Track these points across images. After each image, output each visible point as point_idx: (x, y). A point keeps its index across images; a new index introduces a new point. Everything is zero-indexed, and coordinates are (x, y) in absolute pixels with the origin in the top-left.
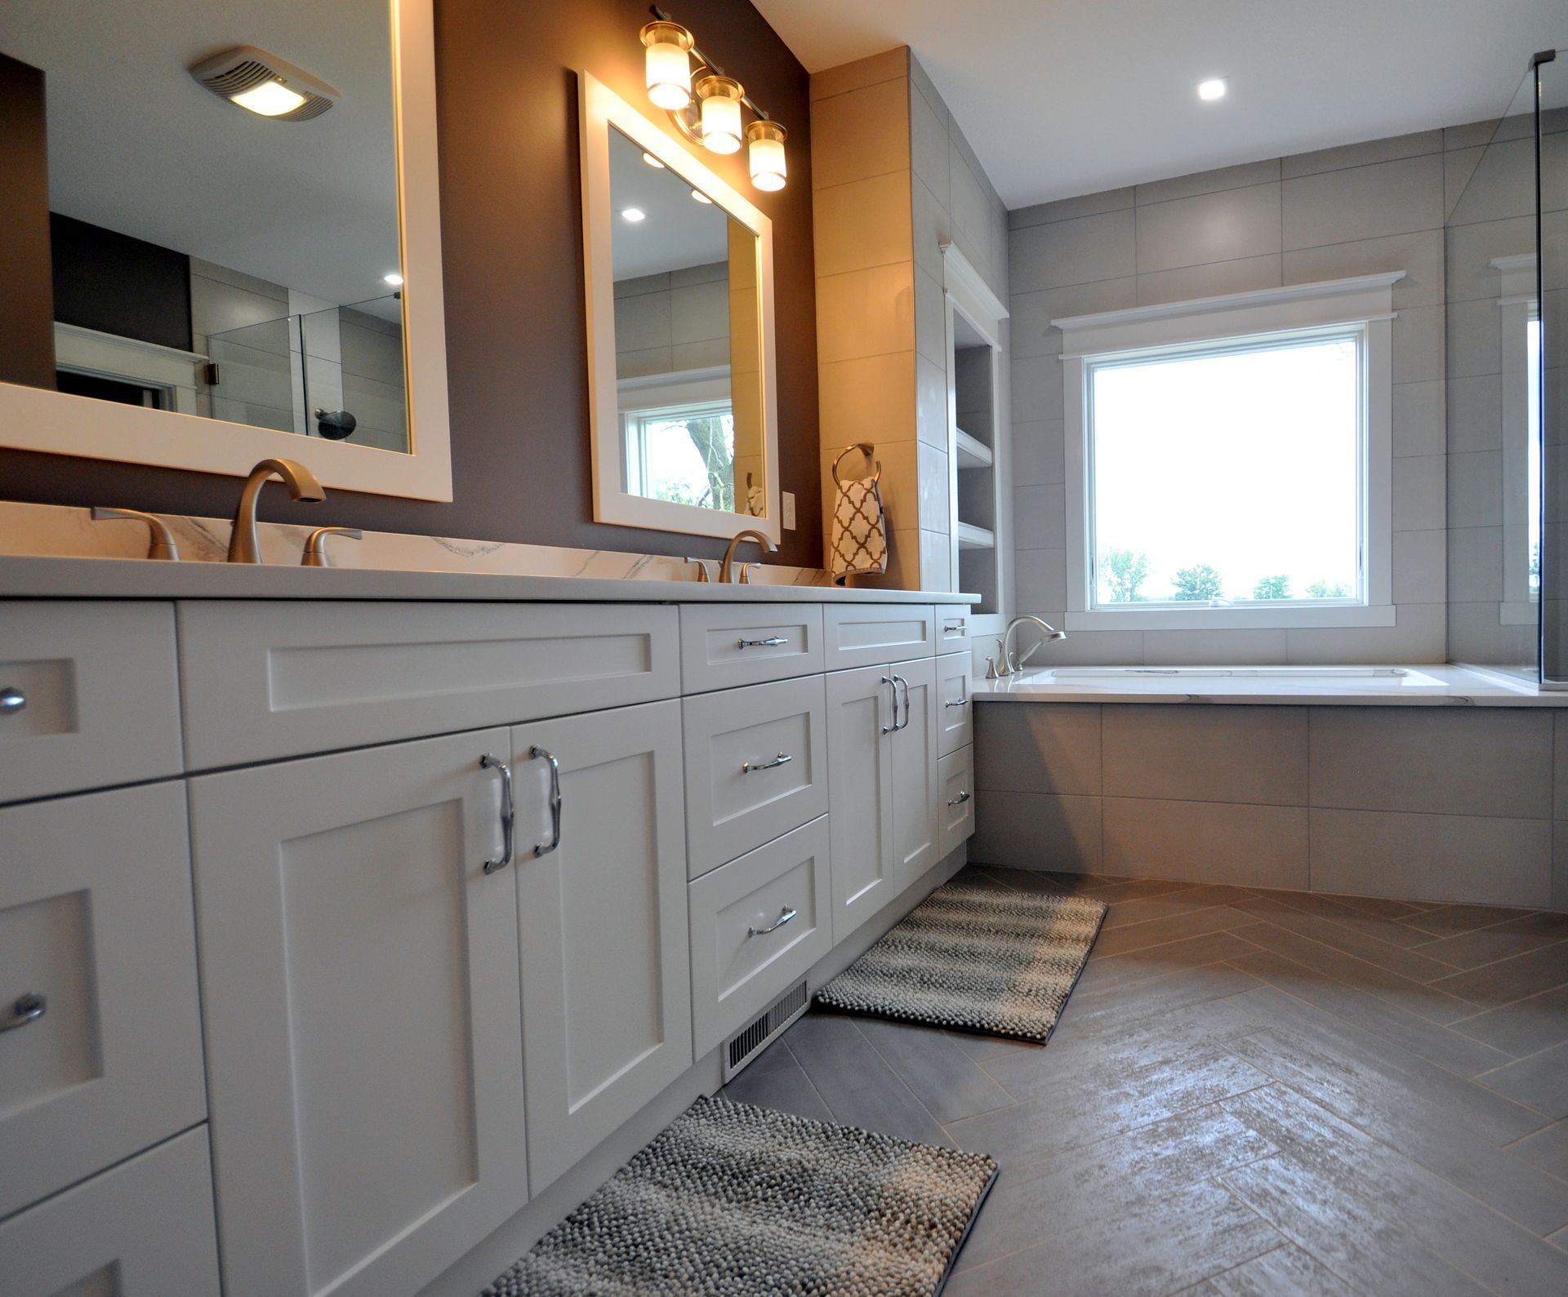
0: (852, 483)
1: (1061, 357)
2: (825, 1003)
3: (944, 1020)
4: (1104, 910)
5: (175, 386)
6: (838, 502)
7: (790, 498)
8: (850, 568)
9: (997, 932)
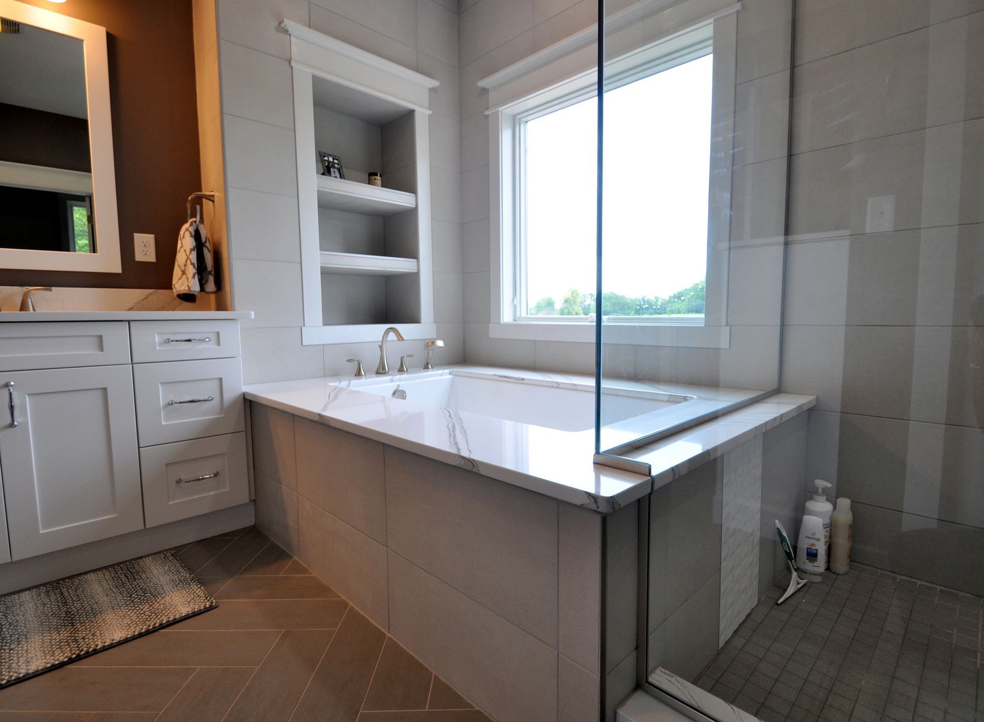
1: (486, 113)
7: (148, 237)
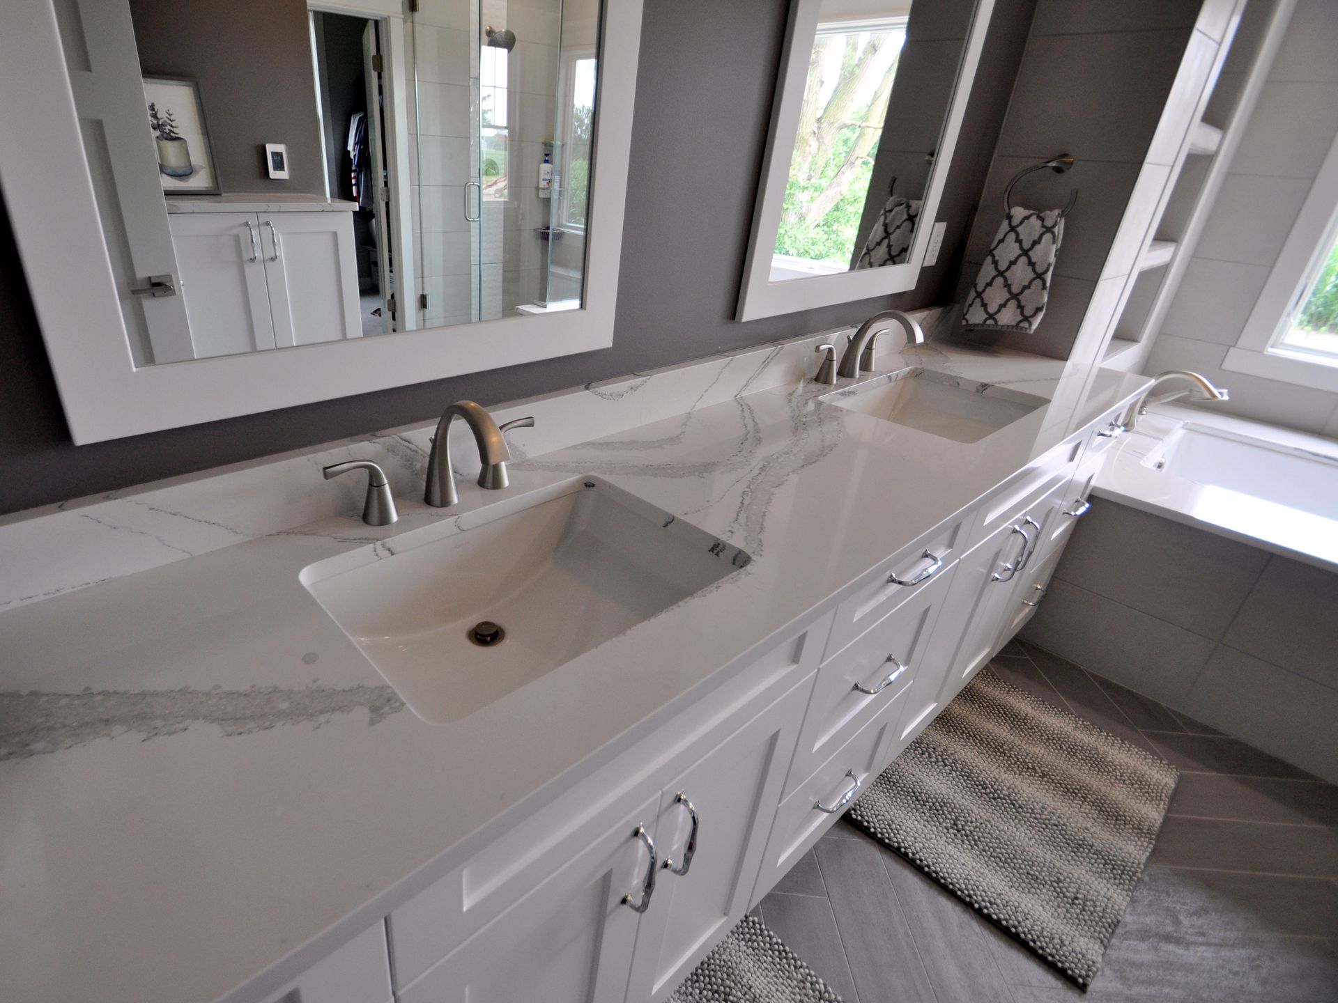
0: (1027, 213)
2: (856, 820)
3: (976, 902)
4: (1176, 784)
5: (389, 17)
6: (1000, 236)
7: (942, 226)
8: (990, 322)
9: (1044, 775)
